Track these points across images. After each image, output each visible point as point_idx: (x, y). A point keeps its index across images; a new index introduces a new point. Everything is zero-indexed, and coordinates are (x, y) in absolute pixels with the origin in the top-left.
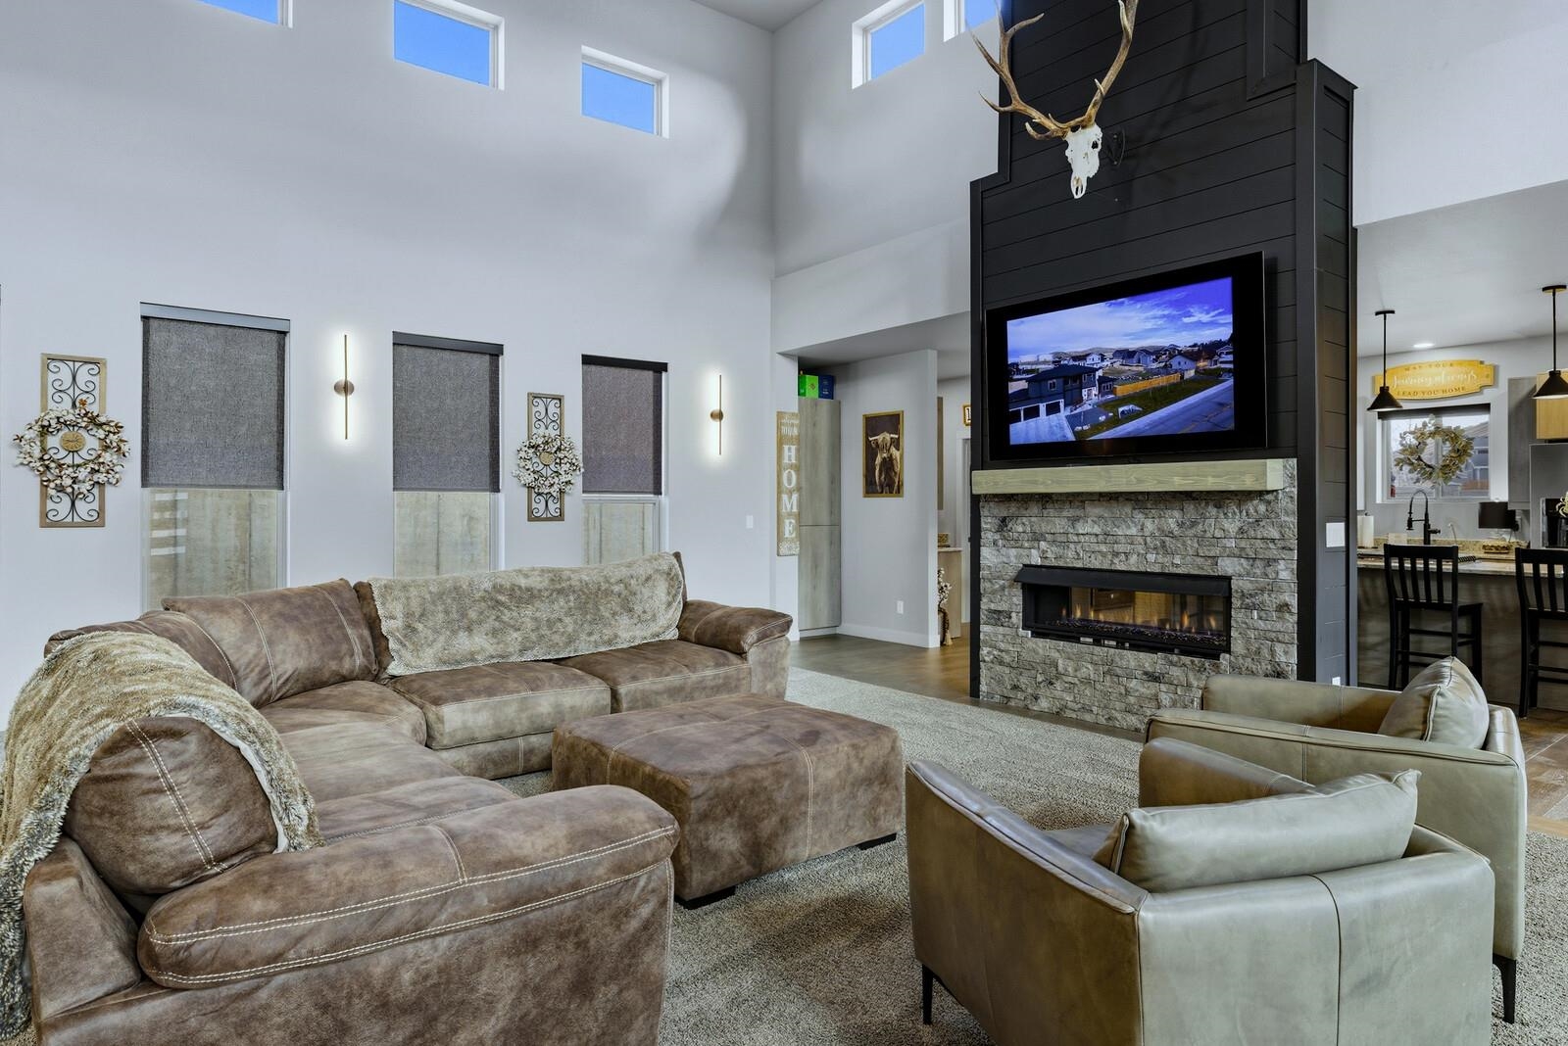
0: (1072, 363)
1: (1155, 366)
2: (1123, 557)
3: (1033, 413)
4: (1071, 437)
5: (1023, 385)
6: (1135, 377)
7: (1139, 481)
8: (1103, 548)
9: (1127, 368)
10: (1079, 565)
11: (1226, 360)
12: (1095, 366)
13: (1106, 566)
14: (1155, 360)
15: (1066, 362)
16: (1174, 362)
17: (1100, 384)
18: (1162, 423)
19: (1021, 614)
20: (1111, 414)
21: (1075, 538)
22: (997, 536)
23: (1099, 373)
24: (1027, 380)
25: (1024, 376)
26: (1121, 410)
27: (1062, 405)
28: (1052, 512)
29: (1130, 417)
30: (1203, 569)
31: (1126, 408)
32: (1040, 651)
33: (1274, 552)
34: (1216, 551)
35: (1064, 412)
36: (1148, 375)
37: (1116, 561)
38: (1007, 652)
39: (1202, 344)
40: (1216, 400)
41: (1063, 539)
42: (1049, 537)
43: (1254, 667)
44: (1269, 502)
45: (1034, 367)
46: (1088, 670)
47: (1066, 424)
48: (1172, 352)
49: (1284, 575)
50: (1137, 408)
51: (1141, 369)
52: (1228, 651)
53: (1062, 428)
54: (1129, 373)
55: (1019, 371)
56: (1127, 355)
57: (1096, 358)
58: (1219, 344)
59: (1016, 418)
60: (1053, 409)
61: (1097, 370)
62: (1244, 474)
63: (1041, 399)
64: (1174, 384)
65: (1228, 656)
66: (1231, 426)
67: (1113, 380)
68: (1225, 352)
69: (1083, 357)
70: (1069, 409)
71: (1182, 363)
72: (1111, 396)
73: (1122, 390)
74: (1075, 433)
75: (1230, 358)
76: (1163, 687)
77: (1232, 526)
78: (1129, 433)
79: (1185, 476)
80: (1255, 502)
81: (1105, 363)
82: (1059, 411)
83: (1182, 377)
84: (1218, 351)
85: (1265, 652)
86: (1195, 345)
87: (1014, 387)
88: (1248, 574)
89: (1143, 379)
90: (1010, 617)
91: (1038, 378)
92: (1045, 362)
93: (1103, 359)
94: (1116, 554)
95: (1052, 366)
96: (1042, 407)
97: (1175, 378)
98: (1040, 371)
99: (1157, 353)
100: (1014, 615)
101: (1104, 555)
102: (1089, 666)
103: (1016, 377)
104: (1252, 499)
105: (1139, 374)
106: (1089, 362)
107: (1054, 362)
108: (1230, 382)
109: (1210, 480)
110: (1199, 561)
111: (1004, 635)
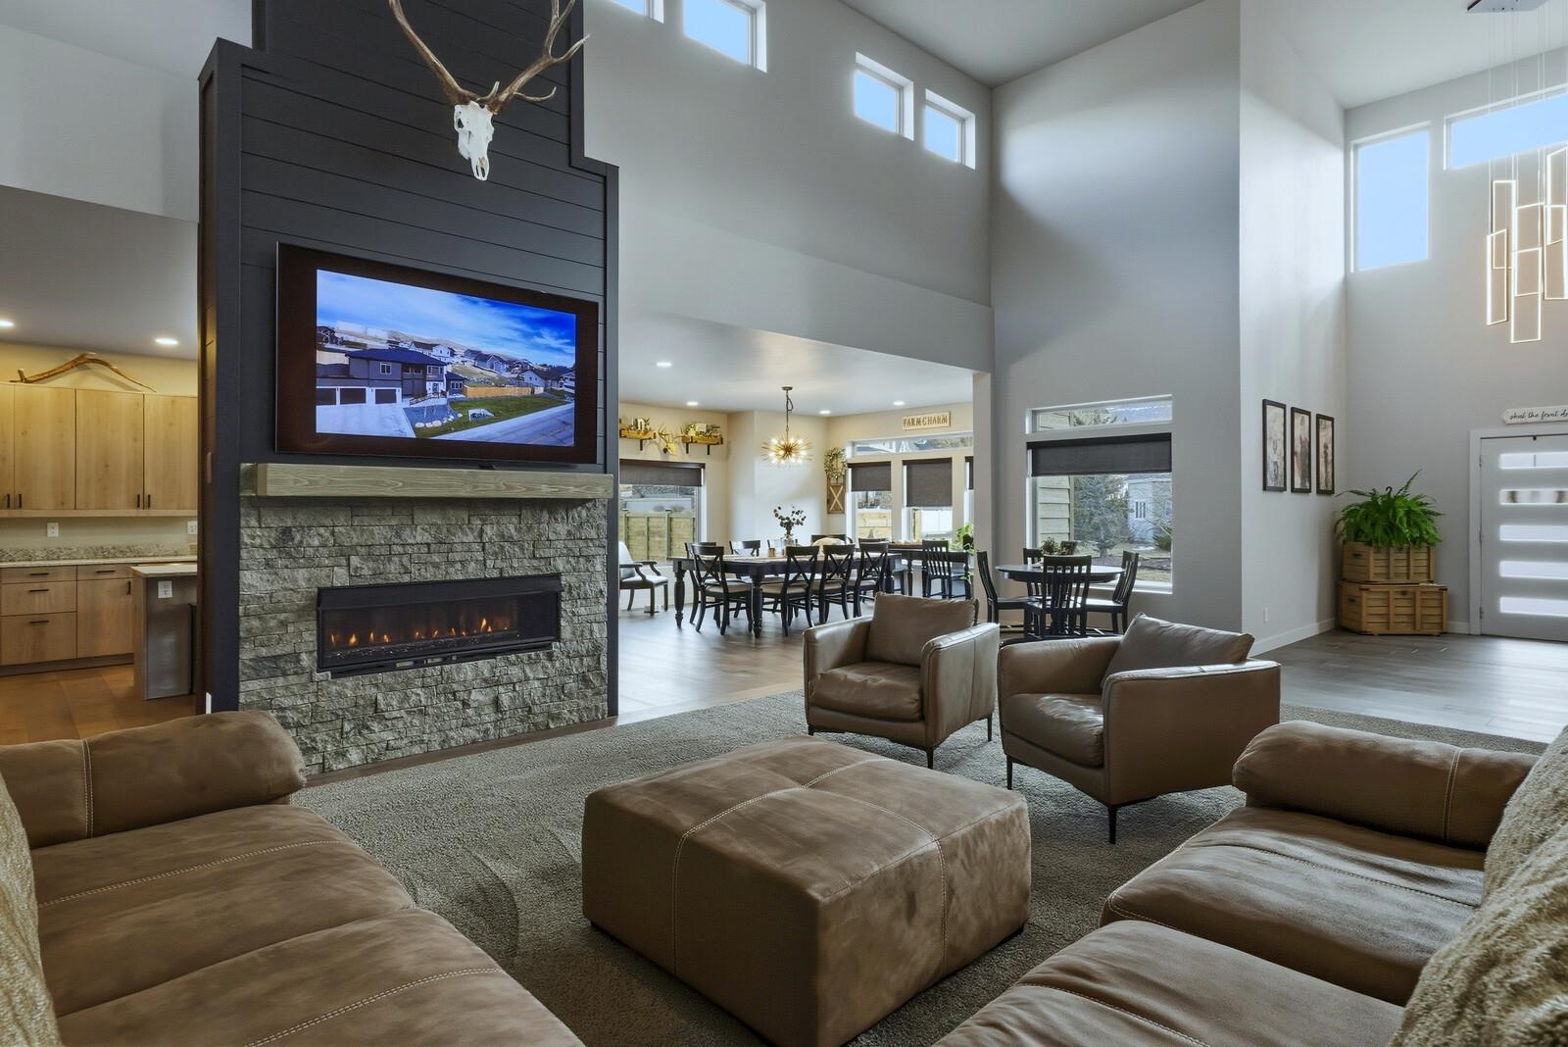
0: (413, 348)
1: (507, 375)
2: (458, 566)
3: (356, 397)
4: (411, 434)
5: (342, 359)
6: (487, 382)
7: (509, 488)
8: (436, 558)
9: (479, 370)
10: (406, 579)
11: (568, 385)
12: (442, 360)
13: (440, 578)
14: (508, 370)
15: (406, 346)
16: (527, 376)
17: (448, 380)
18: (512, 432)
19: (315, 654)
20: (460, 415)
21: (400, 549)
22: (273, 554)
23: (448, 369)
24: (347, 354)
25: (343, 348)
26: (471, 412)
27: (399, 394)
28: (366, 520)
29: (480, 421)
30: (539, 570)
31: (476, 411)
32: (349, 693)
33: (593, 551)
34: (550, 552)
35: (401, 404)
36: (500, 383)
37: (451, 570)
38: (295, 708)
39: (550, 366)
40: (561, 418)
41: (384, 550)
42: (363, 550)
43: (580, 648)
44: (589, 509)
45: (359, 340)
46: (419, 695)
47: (403, 417)
48: (525, 367)
49: (599, 567)
50: (489, 414)
51: (493, 375)
52: (558, 639)
53: (398, 422)
54: (481, 376)
55: (334, 340)
56: (481, 358)
57: (446, 353)
58: (563, 370)
59: (328, 398)
60: (385, 398)
61: (446, 364)
62: (598, 485)
63: (370, 382)
64: (524, 397)
65: (558, 644)
66: (571, 443)
67: (463, 379)
68: (569, 377)
69: (430, 347)
70: (408, 400)
71: (533, 379)
72: (462, 396)
73: (472, 392)
74: (415, 430)
75: (573, 384)
76: (501, 689)
77: (562, 529)
78: (480, 437)
79: (551, 484)
80: (580, 508)
81: (455, 360)
82: (395, 401)
83: (533, 392)
84: (564, 376)
85: (587, 633)
86: (545, 365)
87: (324, 358)
88: (574, 570)
89: (496, 386)
90: (298, 660)
91: (364, 355)
92: (375, 339)
93: (453, 353)
94: (451, 563)
95: (386, 346)
96: (370, 393)
97: (527, 391)
98: (369, 347)
99: (511, 364)
100: (304, 656)
101: (436, 566)
102: (419, 691)
103: (328, 345)
104: (576, 507)
105: (493, 379)
106: (435, 353)
107: (389, 342)
108: (572, 405)
109: (572, 489)
110: (535, 563)
111: (287, 688)
